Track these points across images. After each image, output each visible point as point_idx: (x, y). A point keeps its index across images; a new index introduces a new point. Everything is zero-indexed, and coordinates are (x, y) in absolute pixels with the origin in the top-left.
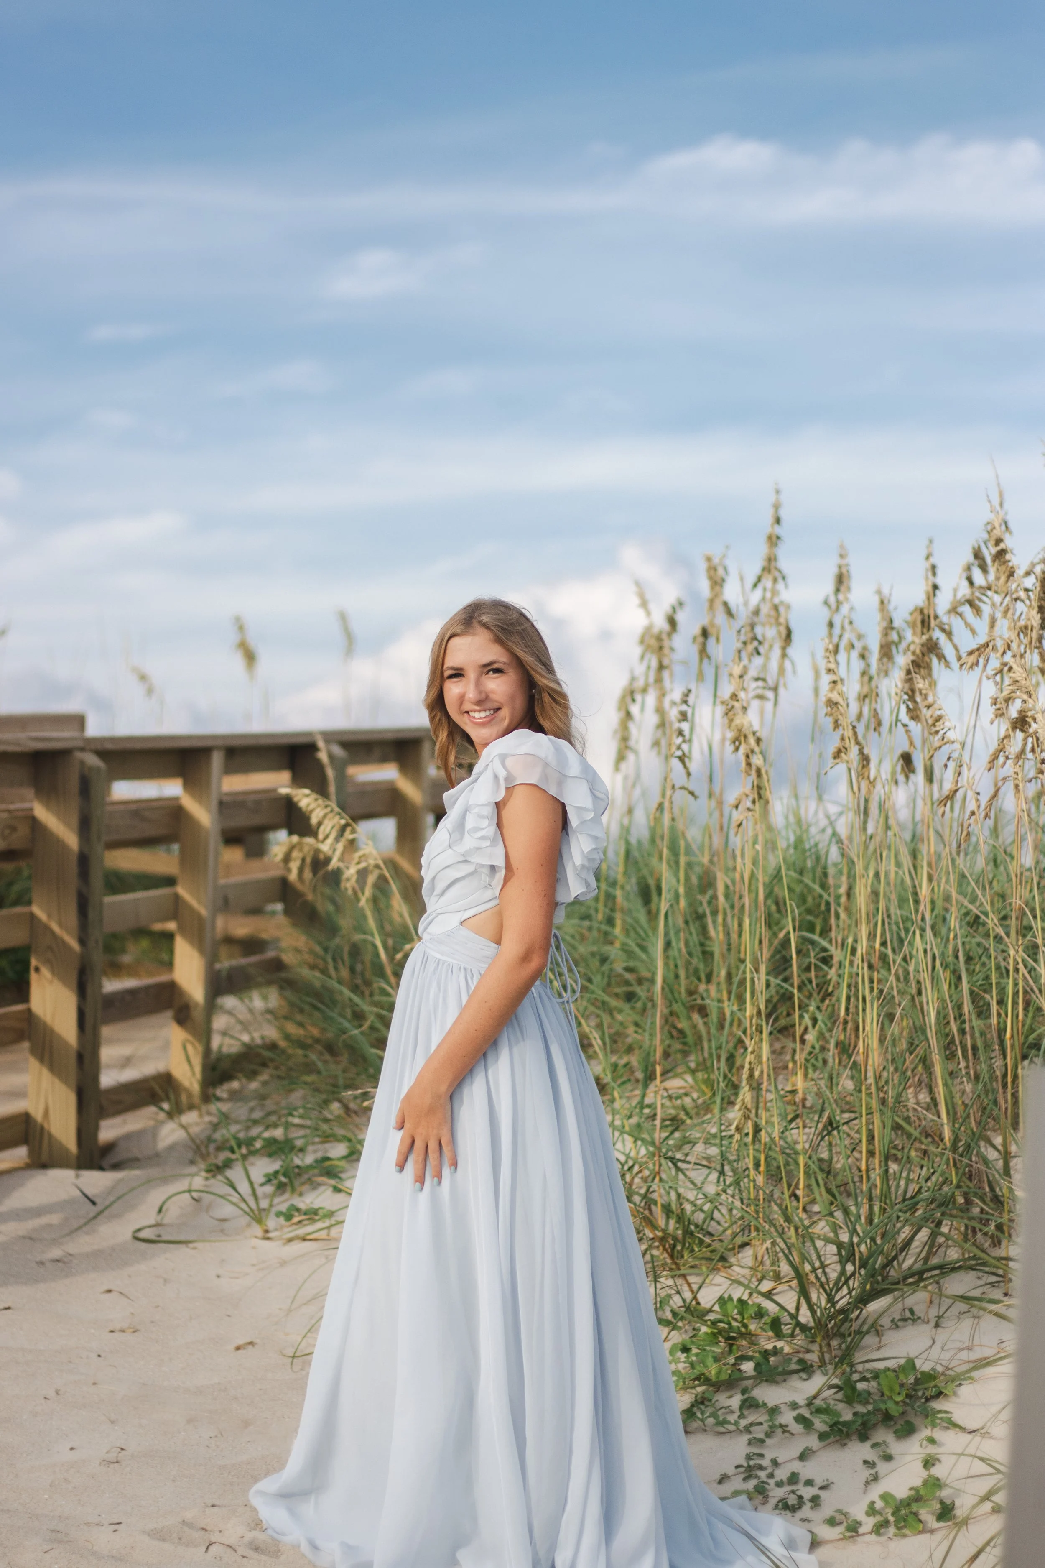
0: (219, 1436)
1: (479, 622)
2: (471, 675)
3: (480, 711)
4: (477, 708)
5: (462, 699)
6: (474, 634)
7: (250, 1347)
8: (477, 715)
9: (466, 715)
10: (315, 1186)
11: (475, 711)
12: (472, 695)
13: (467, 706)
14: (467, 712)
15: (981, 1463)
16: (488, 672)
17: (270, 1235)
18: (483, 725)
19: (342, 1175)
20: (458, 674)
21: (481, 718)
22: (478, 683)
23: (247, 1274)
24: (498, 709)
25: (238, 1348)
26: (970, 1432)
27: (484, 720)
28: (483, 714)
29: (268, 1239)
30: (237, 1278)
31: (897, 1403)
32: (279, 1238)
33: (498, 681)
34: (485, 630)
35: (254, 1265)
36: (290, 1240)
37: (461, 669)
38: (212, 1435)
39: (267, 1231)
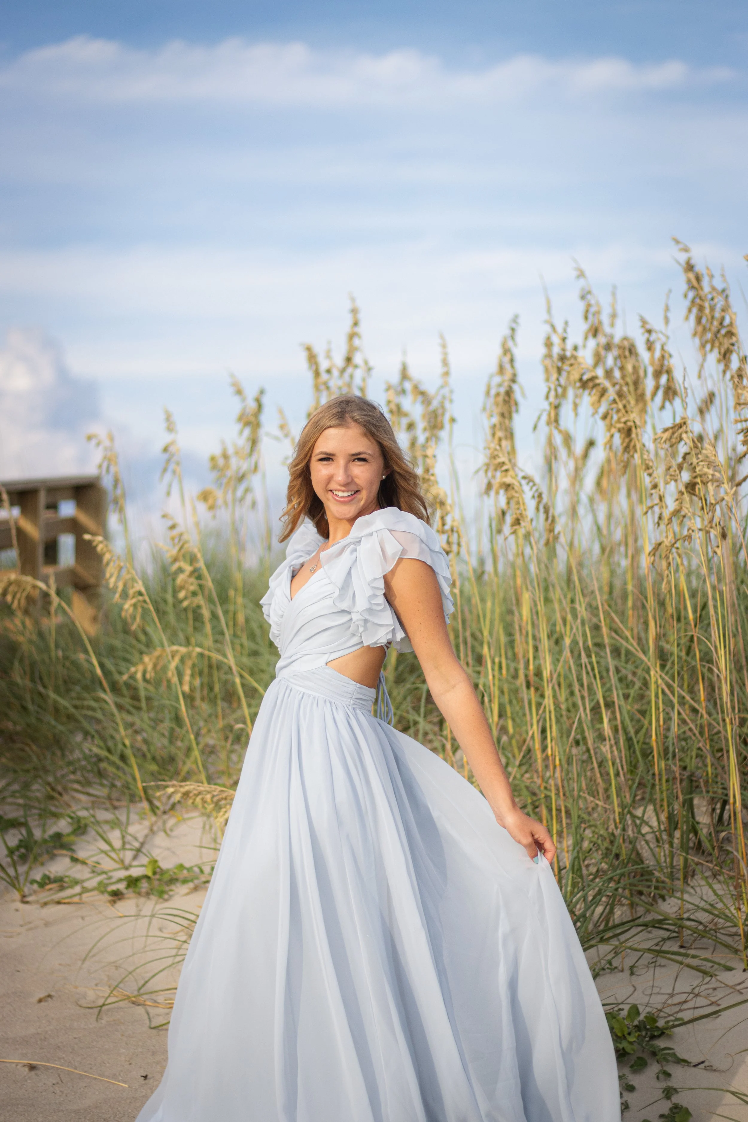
0: (60, 1082)
1: (353, 418)
2: (341, 461)
3: (343, 491)
4: (343, 488)
5: (330, 479)
6: (348, 427)
7: (49, 999)
8: (340, 494)
9: (330, 492)
10: (53, 857)
11: (339, 491)
12: (340, 477)
13: (333, 486)
14: (331, 491)
15: (732, 1095)
16: (354, 460)
17: (29, 899)
18: (343, 503)
19: (74, 847)
20: (328, 458)
21: (343, 497)
22: (346, 469)
23: (19, 934)
24: (357, 492)
25: (40, 1001)
26: (695, 1066)
27: (346, 499)
28: (346, 494)
29: (27, 903)
30: (11, 937)
31: (631, 1043)
32: (37, 902)
33: (362, 468)
34: (357, 425)
35: (21, 926)
36: (46, 904)
37: (333, 455)
38: (54, 1082)
39: (24, 896)
